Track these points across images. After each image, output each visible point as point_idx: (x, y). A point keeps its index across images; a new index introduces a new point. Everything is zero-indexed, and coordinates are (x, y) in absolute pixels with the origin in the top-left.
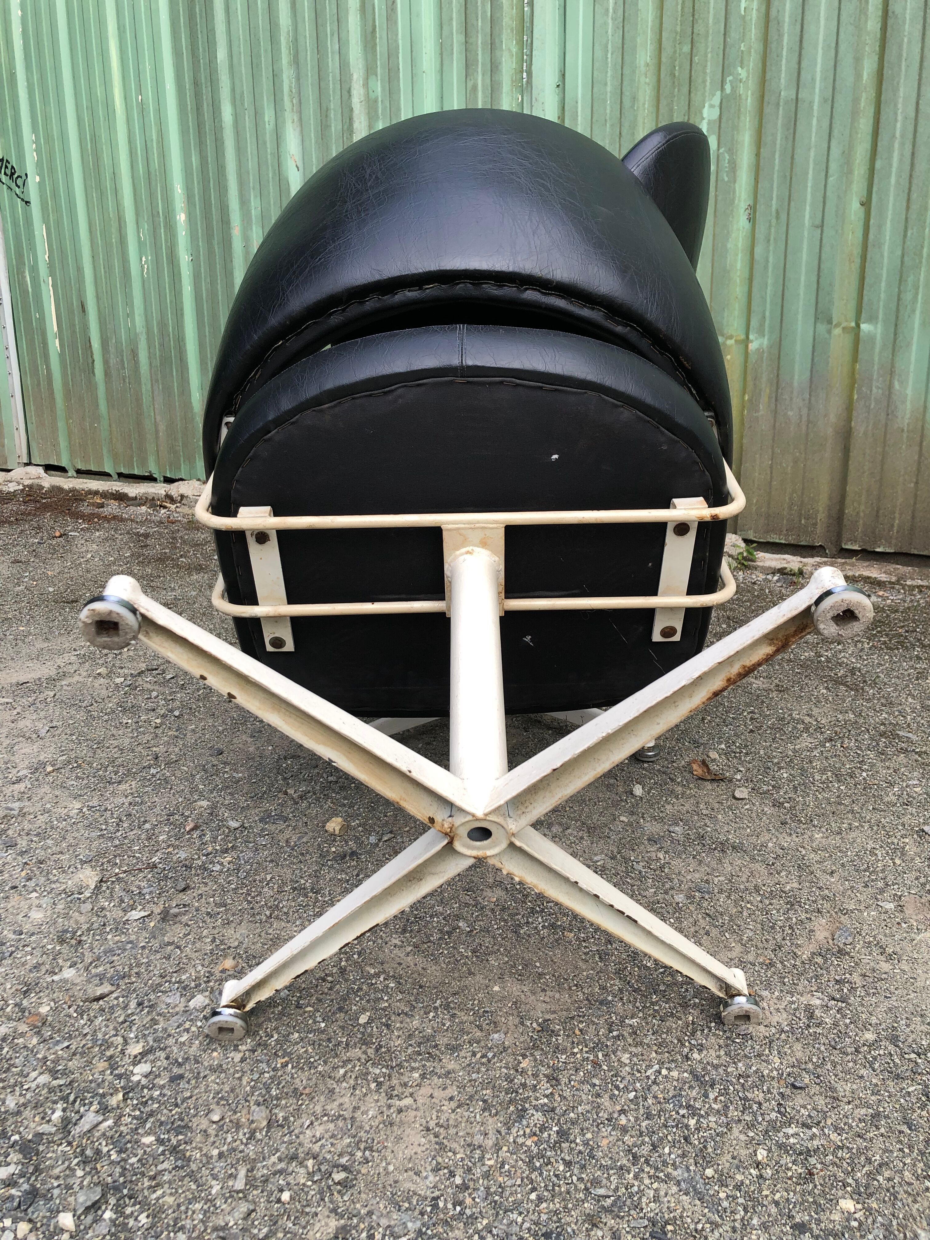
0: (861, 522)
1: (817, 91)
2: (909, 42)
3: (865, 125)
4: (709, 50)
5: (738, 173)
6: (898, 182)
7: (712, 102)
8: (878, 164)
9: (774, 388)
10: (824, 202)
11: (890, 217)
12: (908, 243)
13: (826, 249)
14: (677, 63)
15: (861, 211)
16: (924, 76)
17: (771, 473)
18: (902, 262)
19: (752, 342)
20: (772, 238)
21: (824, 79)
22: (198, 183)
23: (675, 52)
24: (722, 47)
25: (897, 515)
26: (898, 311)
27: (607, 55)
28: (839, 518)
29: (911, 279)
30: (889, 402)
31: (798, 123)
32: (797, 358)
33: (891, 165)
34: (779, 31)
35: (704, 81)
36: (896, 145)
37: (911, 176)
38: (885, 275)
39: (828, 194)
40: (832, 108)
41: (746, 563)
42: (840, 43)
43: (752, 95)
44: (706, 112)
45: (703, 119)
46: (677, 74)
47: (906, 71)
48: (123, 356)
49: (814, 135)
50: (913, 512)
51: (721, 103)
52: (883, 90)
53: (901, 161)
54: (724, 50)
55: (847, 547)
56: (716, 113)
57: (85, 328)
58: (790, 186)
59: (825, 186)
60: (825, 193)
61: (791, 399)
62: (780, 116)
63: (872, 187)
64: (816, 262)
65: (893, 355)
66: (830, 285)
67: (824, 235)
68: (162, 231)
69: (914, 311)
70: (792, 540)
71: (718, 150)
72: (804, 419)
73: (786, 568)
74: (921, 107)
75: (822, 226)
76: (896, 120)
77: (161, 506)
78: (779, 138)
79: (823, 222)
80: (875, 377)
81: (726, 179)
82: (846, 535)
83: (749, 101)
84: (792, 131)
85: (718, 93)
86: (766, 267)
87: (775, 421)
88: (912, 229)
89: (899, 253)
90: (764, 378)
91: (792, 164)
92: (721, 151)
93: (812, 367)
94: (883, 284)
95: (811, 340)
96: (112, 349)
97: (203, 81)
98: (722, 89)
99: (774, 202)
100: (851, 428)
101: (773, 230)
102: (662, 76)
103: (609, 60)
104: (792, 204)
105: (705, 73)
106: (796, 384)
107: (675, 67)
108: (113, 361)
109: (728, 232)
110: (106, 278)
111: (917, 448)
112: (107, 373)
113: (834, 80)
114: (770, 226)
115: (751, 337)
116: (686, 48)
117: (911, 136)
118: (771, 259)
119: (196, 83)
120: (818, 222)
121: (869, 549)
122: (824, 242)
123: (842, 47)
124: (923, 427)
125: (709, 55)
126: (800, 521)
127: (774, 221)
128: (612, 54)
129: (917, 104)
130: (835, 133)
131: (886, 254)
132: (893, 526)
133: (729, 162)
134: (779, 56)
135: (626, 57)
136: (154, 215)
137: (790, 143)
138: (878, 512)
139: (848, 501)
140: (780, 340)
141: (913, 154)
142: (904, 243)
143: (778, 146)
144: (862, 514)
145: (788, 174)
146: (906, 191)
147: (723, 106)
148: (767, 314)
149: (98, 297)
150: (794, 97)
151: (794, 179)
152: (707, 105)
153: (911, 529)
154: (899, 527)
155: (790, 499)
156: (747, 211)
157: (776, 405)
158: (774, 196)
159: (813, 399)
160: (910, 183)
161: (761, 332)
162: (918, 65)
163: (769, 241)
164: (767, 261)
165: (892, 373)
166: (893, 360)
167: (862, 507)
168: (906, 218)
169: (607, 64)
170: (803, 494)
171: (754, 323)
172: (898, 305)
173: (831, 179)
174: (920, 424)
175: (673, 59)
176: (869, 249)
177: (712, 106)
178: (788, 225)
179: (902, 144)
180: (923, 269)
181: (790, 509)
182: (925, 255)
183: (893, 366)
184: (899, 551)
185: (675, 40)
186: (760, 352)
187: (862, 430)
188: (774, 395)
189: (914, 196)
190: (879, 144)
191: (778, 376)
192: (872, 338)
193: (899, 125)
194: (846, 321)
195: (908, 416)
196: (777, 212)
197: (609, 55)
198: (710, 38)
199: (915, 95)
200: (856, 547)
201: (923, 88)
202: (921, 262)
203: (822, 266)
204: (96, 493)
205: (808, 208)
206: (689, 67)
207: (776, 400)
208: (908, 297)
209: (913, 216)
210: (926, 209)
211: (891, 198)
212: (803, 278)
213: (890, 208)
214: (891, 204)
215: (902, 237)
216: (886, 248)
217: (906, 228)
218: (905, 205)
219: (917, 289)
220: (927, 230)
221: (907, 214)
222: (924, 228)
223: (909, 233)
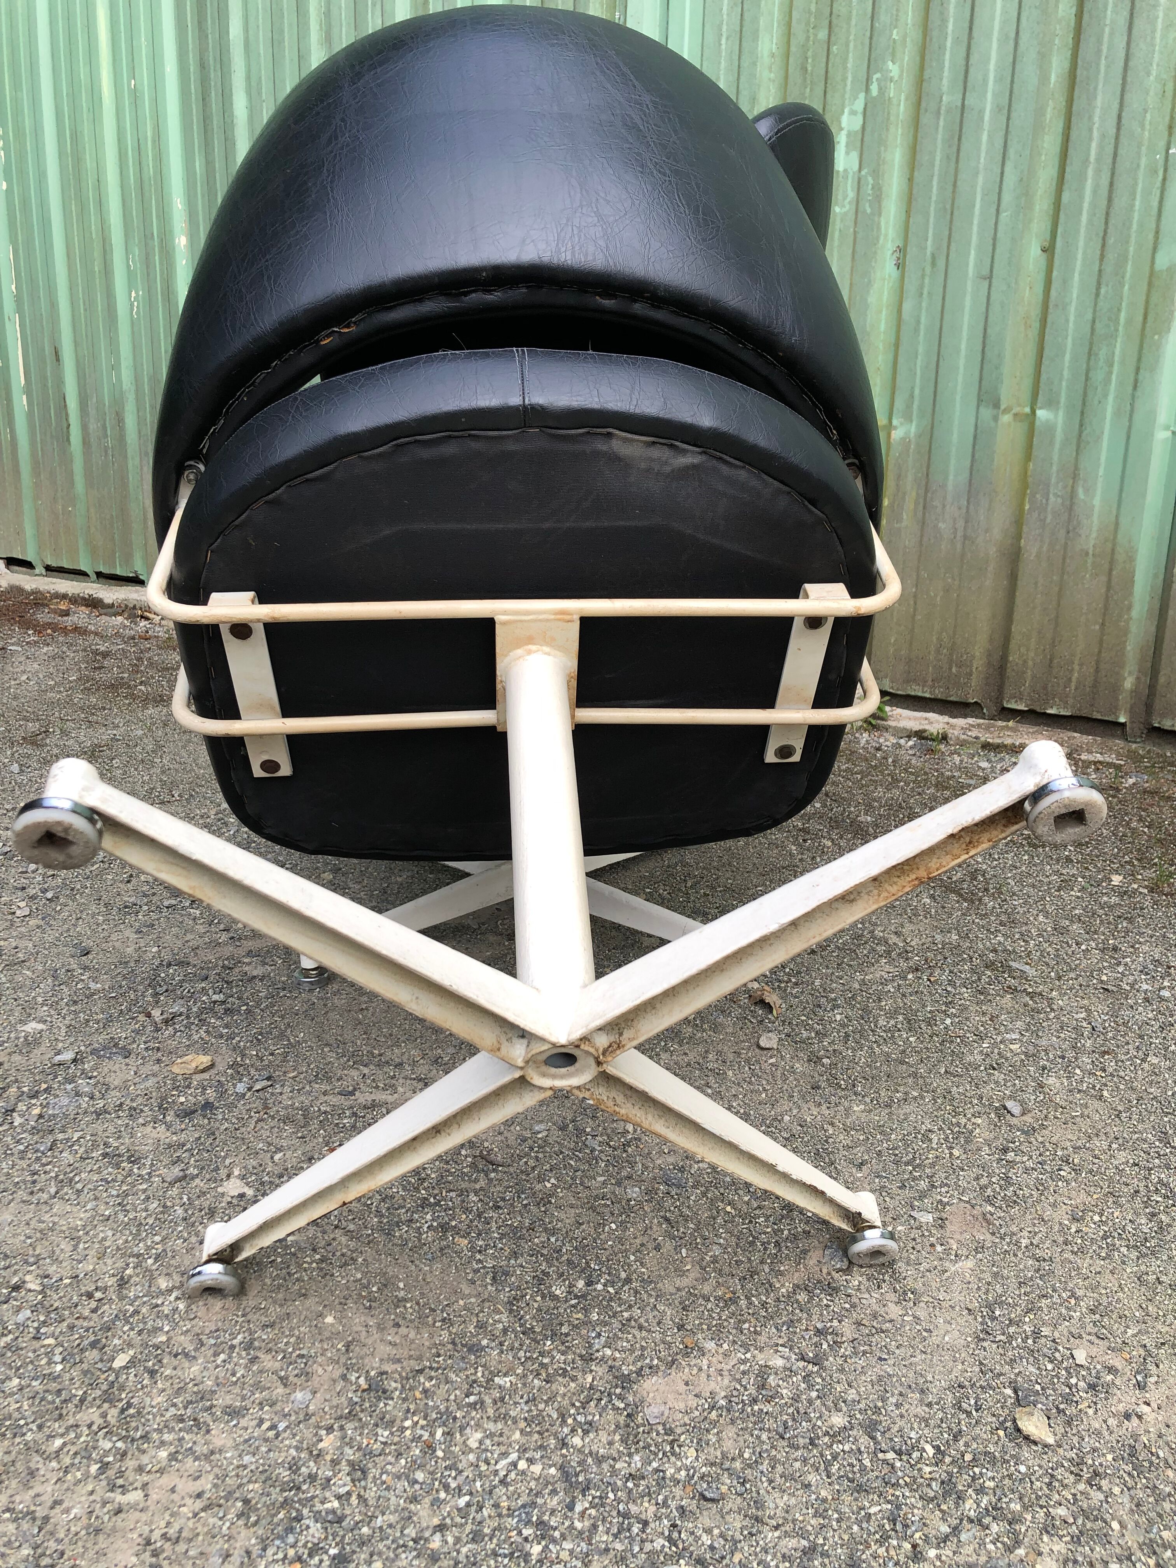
0: (1029, 673)
1: (989, 96)
2: (1112, 34)
3: (1050, 143)
4: (852, 37)
5: (884, 204)
6: (1090, 222)
7: (855, 108)
8: (1066, 197)
9: (922, 492)
10: (994, 245)
11: (1078, 268)
12: (1101, 304)
13: (995, 307)
14: (810, 54)
15: (1043, 259)
16: (1129, 79)
17: (915, 603)
18: (1093, 330)
19: (895, 428)
20: (926, 291)
21: (999, 80)
22: (203, 196)
23: (808, 38)
24: (868, 34)
25: (1076, 667)
26: (1085, 394)
27: (720, 40)
28: (1001, 667)
29: (1103, 353)
30: (1070, 515)
31: (963, 139)
32: (954, 450)
33: (1081, 197)
34: (942, 13)
35: (844, 79)
36: (1090, 172)
37: (1107, 214)
38: (1069, 346)
39: (998, 235)
40: (1008, 119)
41: (874, 722)
42: (1021, 33)
43: (906, 99)
44: (845, 120)
45: (842, 129)
46: (809, 69)
47: (1106, 73)
48: (105, 421)
49: (983, 155)
50: (1098, 662)
51: (865, 109)
52: (1075, 97)
53: (1095, 192)
54: (871, 38)
55: (1009, 706)
56: (858, 121)
57: (59, 382)
58: (951, 222)
59: (996, 223)
60: (995, 233)
61: (944, 506)
62: (941, 129)
63: (1057, 228)
64: (982, 324)
65: (1077, 453)
66: (999, 355)
67: (993, 289)
68: (157, 258)
69: (1106, 396)
70: (939, 694)
71: (860, 169)
72: (960, 533)
73: (925, 731)
74: (1123, 121)
75: (990, 277)
76: (1091, 139)
77: (142, 617)
78: (938, 158)
79: (991, 271)
80: (1053, 480)
81: (869, 211)
82: (1009, 690)
83: (901, 109)
84: (955, 148)
85: (862, 96)
86: (916, 330)
87: (922, 536)
88: (1107, 285)
89: (1089, 316)
90: (910, 477)
91: (954, 192)
92: (863, 173)
93: (972, 466)
94: (1067, 357)
95: (972, 429)
96: (92, 412)
97: (211, 62)
98: (867, 90)
99: (929, 243)
100: (1020, 548)
101: (927, 281)
102: (790, 71)
103: (723, 47)
104: (953, 245)
105: (845, 68)
106: (950, 487)
107: (807, 58)
108: (92, 426)
109: (870, 281)
110: (86, 318)
111: (1104, 578)
112: (86, 442)
113: (1012, 82)
114: (923, 276)
115: (895, 422)
116: (823, 34)
117: (1110, 160)
118: (923, 319)
119: (203, 65)
120: (986, 272)
121: (1038, 710)
122: (992, 298)
123: (1024, 37)
124: (1113, 550)
125: (852, 45)
126: (950, 669)
127: (928, 270)
128: (727, 39)
129: (1119, 117)
130: (1011, 152)
131: (1072, 318)
132: (1070, 680)
133: (873, 188)
134: (942, 47)
135: (744, 44)
136: (147, 237)
137: (953, 165)
138: (1051, 661)
139: (1013, 645)
140: (932, 428)
141: (1111, 184)
142: (1096, 305)
143: (936, 168)
144: (1030, 663)
145: (948, 207)
146: (1101, 234)
147: (868, 113)
148: (917, 392)
149: (76, 344)
150: (959, 104)
151: (956, 213)
152: (846, 111)
153: (1094, 686)
154: (1079, 682)
155: (938, 639)
156: (894, 257)
157: (924, 514)
158: (930, 235)
159: (971, 507)
160: (1106, 223)
161: (908, 418)
162: (1122, 64)
163: (921, 294)
164: (918, 322)
165: (1075, 476)
166: (1077, 459)
167: (1032, 654)
168: (1100, 271)
169: (720, 52)
170: (954, 633)
171: (899, 404)
172: (1086, 385)
173: (1003, 215)
174: (1109, 545)
175: (805, 48)
176: (1051, 310)
177: (853, 113)
178: (946, 273)
179: (1098, 171)
180: (1119, 340)
181: (938, 651)
182: (1122, 320)
183: (1076, 468)
184: (1078, 713)
185: (808, 23)
186: (905, 442)
187: (1034, 551)
188: (921, 501)
189: (1111, 241)
190: (1068, 170)
191: (927, 475)
192: (1050, 428)
193: (1094, 145)
194: (1019, 405)
195: (1094, 535)
196: (933, 257)
197: (723, 41)
198: (853, 22)
199: (1116, 106)
200: (1022, 707)
201: (1127, 96)
202: (1117, 330)
203: (989, 331)
204: (64, 596)
205: (973, 252)
206: (824, 60)
207: (924, 508)
208: (1098, 376)
209: (1108, 269)
210: (1126, 259)
211: (1081, 243)
212: (963, 346)
213: (1080, 256)
214: (1080, 251)
215: (1093, 296)
216: (1072, 309)
217: (1099, 284)
218: (1099, 252)
219: (1111, 365)
220: (1126, 287)
221: (1101, 265)
222: (1122, 285)
223: (1103, 291)
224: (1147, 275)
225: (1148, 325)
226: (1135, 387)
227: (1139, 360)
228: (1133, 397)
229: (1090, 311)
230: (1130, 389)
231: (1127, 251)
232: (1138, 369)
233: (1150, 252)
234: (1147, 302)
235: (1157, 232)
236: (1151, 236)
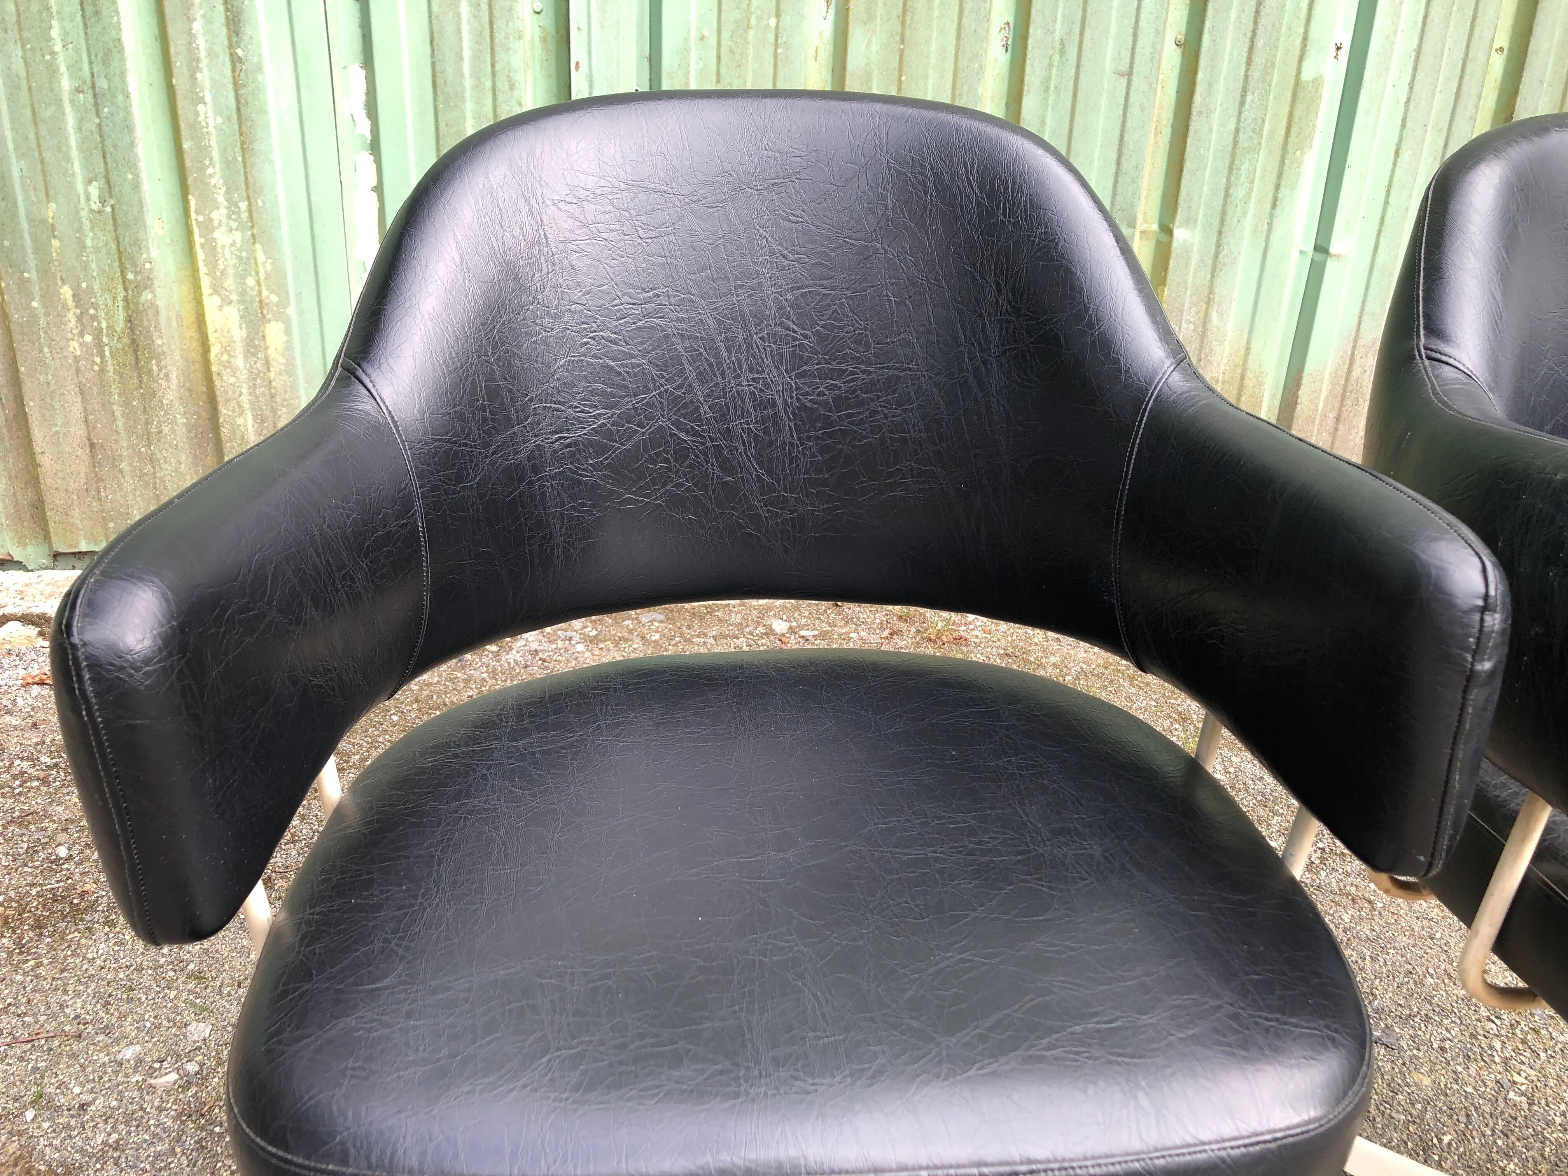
6: (1238, 19)
10: (1135, 36)
11: (1224, 71)
12: (1245, 114)
13: (1134, 111)
15: (1177, 55)
18: (1235, 142)
20: (1052, 88)
26: (1224, 213)
29: (1245, 168)
30: (1202, 341)
37: (1257, 12)
38: (1211, 158)
39: (1141, 24)
58: (1086, 3)
59: (1138, 10)
60: (1137, 21)
63: (1203, 22)
64: (1117, 131)
65: (1213, 276)
67: (1133, 88)
69: (1245, 214)
75: (1130, 74)
79: (1131, 67)
80: (1187, 305)
88: (1253, 94)
89: (1232, 126)
94: (1208, 172)
99: (1058, 25)
101: (1054, 72)
104: (1088, 33)
109: (981, 67)
114: (1050, 65)
120: (1124, 67)
122: (1132, 99)
124: (1243, 377)
127: (1056, 58)
131: (1215, 128)
142: (1240, 113)
146: (1249, 35)
158: (1059, 16)
160: (1256, 22)
163: (1047, 89)
164: (1043, 122)
165: (1209, 301)
166: (1212, 282)
168: (1246, 76)
172: (1225, 204)
173: (1147, 2)
174: (1239, 371)
176: (1192, 117)
178: (1078, 67)
180: (1261, 153)
182: (1265, 133)
183: (1211, 291)
189: (1260, 43)
192: (1187, 250)
194: (1146, 222)
195: (1225, 361)
196: (1063, 43)
202: (1260, 144)
203: (1126, 136)
205: (1110, 43)
208: (1238, 193)
209: (1255, 74)
210: (1273, 65)
211: (1229, 44)
212: (1097, 154)
213: (1226, 57)
214: (1228, 50)
215: (1237, 103)
216: (1216, 117)
217: (1244, 90)
218: (1245, 55)
219: (1253, 182)
220: (1271, 97)
221: (1247, 70)
222: (1268, 93)
223: (1249, 99)
224: (1292, 85)
225: (1290, 139)
226: (1274, 206)
227: (1280, 176)
228: (1271, 216)
229: (1234, 120)
230: (1269, 206)
231: (1275, 56)
232: (1277, 187)
233: (1296, 60)
234: (1291, 114)
235: (1305, 38)
236: (1298, 42)
